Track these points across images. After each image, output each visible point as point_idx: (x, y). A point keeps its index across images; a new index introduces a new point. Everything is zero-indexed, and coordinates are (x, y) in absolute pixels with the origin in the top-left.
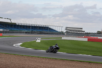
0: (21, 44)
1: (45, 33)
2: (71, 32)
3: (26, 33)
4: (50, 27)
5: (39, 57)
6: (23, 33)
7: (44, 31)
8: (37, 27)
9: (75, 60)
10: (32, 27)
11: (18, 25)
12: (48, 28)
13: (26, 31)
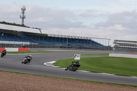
0: (54, 62)
1: (86, 48)
2: (121, 46)
3: (61, 47)
4: (93, 40)
5: (77, 80)
6: (57, 47)
7: (85, 45)
8: (76, 39)
9: (127, 84)
10: (69, 39)
11: (51, 37)
12: (90, 40)
13: (61, 45)
